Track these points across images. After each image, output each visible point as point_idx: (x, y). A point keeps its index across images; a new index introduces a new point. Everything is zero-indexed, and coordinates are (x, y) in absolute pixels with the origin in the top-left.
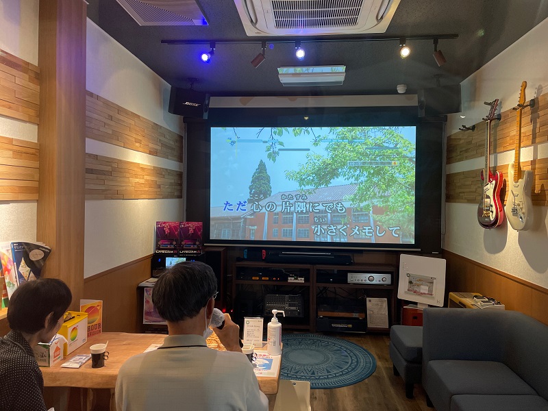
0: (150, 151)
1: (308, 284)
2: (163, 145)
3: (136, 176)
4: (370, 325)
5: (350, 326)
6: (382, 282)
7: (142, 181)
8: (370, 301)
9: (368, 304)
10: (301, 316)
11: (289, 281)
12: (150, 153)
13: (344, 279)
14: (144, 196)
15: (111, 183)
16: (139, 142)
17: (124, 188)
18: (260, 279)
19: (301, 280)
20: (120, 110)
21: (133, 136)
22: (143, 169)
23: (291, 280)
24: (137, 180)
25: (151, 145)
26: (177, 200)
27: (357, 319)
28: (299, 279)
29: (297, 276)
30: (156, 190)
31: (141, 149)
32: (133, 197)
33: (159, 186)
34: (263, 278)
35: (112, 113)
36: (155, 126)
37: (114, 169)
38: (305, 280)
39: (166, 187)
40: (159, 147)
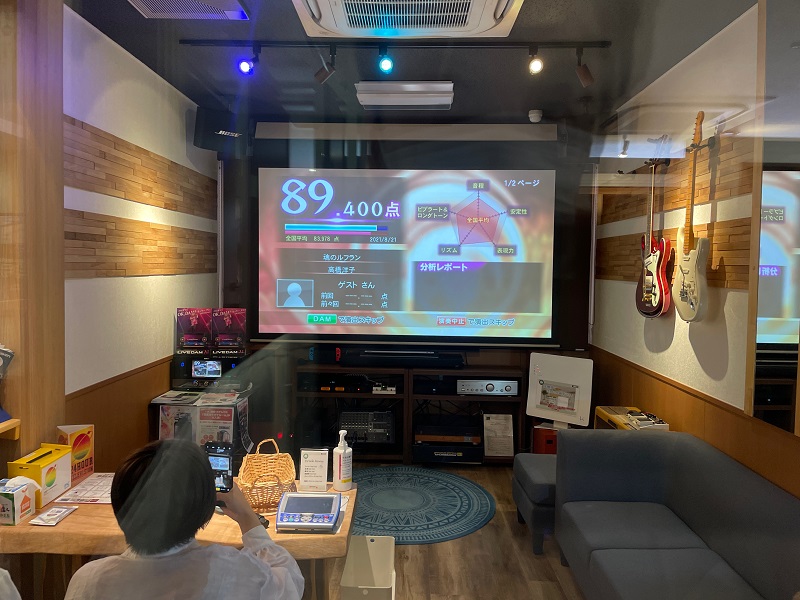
0: (166, 204)
1: (401, 396)
2: (186, 193)
3: (145, 241)
4: (488, 453)
5: (460, 454)
6: (505, 393)
7: (153, 248)
8: (488, 418)
9: (486, 424)
11: (374, 392)
12: (166, 206)
14: (158, 271)
15: (105, 253)
16: (149, 189)
17: (127, 259)
18: (333, 390)
19: (391, 391)
20: (118, 143)
21: (138, 181)
22: (155, 230)
23: (377, 390)
24: (146, 248)
25: (167, 195)
26: (210, 274)
27: (470, 444)
28: (389, 389)
29: (386, 384)
30: (174, 261)
31: (151, 201)
32: (140, 272)
33: (181, 256)
34: (337, 389)
35: (105, 148)
36: (173, 166)
37: (110, 232)
38: (397, 391)
39: (192, 256)
40: (179, 198)
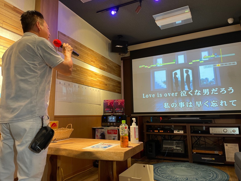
0: (100, 68)
1: (185, 134)
2: (108, 66)
3: (92, 76)
4: (227, 160)
5: (214, 159)
6: (233, 133)
7: (95, 79)
8: (227, 145)
9: (226, 147)
10: (183, 152)
11: (174, 133)
12: (100, 69)
13: (208, 131)
15: (76, 76)
16: (94, 62)
17: (84, 80)
18: (159, 132)
19: (181, 132)
20: (81, 45)
21: (89, 58)
22: (96, 74)
23: (176, 132)
24: (92, 78)
25: (100, 65)
26: (118, 94)
27: (218, 155)
28: (180, 131)
29: (179, 130)
30: (104, 86)
31: (94, 65)
32: (90, 85)
33: (106, 85)
34: (160, 131)
35: (77, 46)
36: (103, 58)
37: (78, 70)
38: (183, 132)
39: (111, 86)
40: (106, 67)
